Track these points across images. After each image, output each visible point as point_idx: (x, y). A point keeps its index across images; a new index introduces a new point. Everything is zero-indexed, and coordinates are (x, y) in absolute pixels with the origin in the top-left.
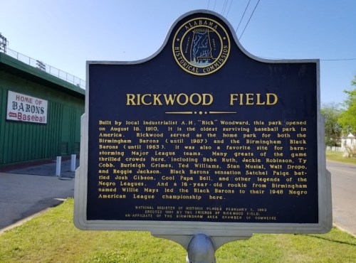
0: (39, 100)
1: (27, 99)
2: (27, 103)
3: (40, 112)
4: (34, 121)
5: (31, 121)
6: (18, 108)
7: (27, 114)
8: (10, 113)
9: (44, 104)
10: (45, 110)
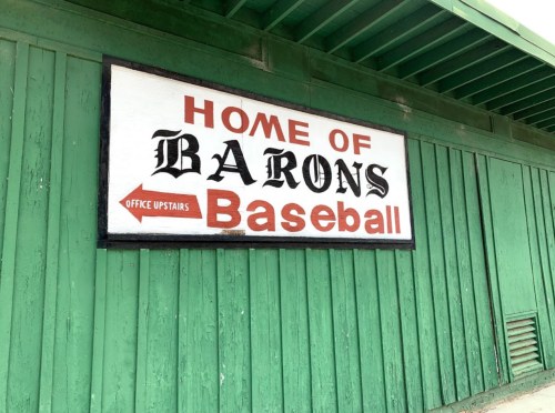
0: (351, 129)
1: (270, 125)
2: (274, 143)
3: (365, 186)
4: (335, 233)
5: (310, 231)
6: (210, 166)
7: (280, 197)
8: (139, 193)
9: (386, 150)
10: (396, 178)
